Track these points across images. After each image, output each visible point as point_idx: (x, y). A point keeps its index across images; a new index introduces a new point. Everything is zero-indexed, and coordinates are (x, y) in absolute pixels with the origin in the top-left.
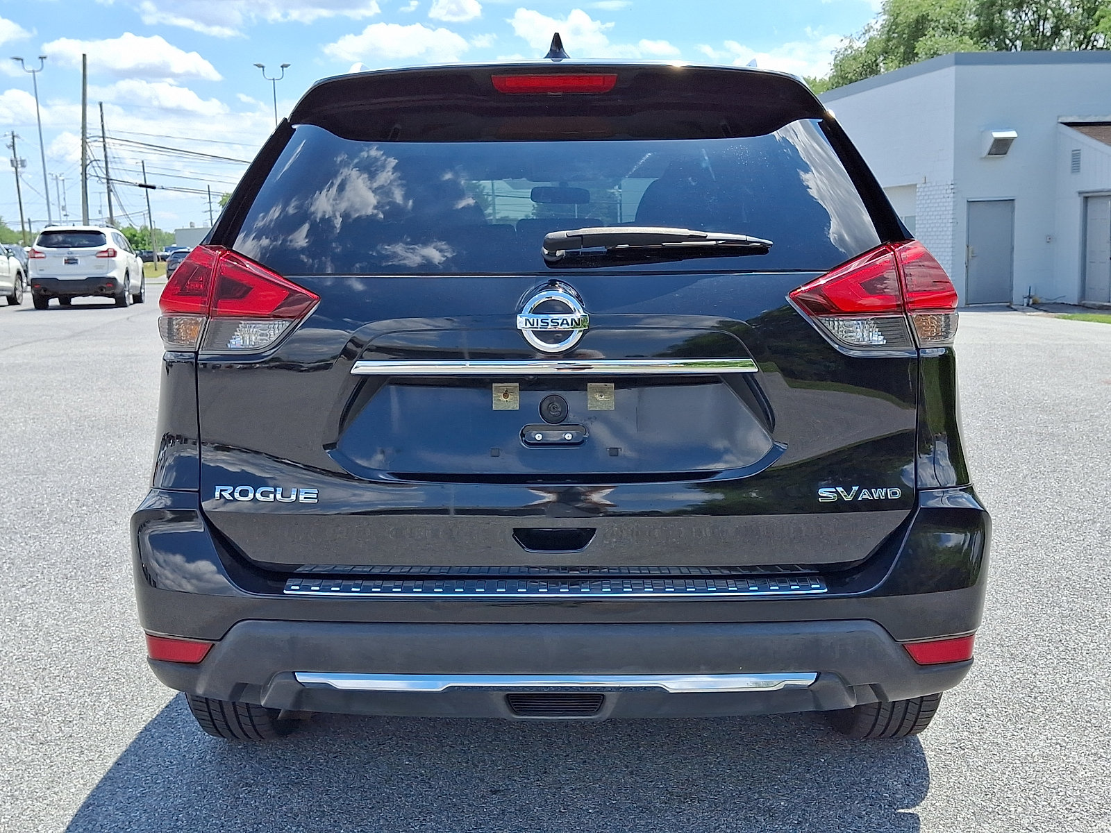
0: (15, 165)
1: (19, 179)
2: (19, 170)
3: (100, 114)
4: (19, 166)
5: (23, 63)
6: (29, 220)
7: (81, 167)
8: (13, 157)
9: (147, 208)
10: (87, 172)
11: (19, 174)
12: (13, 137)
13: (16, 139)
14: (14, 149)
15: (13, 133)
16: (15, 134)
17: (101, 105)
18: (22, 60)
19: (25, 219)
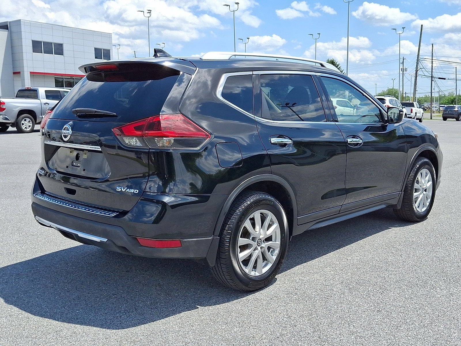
0: (403, 71)
1: (404, 76)
2: (404, 72)
3: (432, 48)
4: (404, 71)
5: (396, 30)
6: (406, 92)
7: (415, 71)
8: (402, 68)
9: (456, 87)
10: (417, 73)
11: (404, 74)
12: (403, 59)
13: (404, 60)
14: (403, 64)
15: (403, 58)
16: (404, 58)
17: (433, 45)
18: (396, 29)
19: (404, 92)
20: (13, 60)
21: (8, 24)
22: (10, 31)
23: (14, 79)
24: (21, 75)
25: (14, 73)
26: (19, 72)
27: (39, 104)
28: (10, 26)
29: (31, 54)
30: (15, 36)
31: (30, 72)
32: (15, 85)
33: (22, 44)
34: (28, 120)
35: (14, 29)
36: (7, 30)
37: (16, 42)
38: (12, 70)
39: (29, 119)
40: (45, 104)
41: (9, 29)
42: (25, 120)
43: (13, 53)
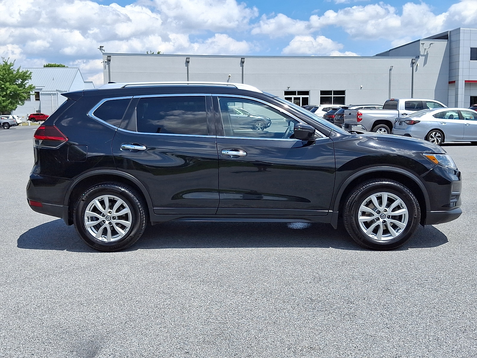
20: (450, 70)
21: (449, 33)
22: (450, 40)
23: (449, 89)
24: (456, 84)
25: (450, 83)
26: (453, 81)
27: (397, 114)
28: (450, 36)
29: (469, 62)
30: (454, 45)
31: (465, 81)
32: (449, 95)
33: (459, 53)
34: (383, 130)
35: (453, 38)
36: (447, 40)
37: (454, 51)
38: (448, 79)
39: (385, 129)
40: (402, 114)
41: (449, 39)
42: (381, 130)
43: (450, 63)
